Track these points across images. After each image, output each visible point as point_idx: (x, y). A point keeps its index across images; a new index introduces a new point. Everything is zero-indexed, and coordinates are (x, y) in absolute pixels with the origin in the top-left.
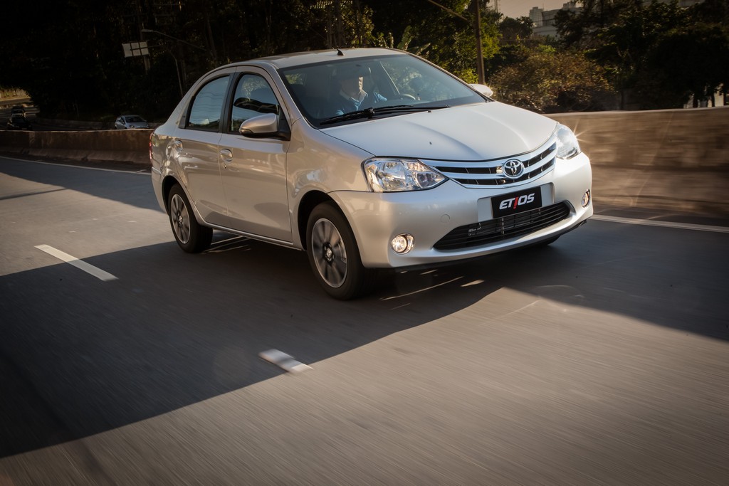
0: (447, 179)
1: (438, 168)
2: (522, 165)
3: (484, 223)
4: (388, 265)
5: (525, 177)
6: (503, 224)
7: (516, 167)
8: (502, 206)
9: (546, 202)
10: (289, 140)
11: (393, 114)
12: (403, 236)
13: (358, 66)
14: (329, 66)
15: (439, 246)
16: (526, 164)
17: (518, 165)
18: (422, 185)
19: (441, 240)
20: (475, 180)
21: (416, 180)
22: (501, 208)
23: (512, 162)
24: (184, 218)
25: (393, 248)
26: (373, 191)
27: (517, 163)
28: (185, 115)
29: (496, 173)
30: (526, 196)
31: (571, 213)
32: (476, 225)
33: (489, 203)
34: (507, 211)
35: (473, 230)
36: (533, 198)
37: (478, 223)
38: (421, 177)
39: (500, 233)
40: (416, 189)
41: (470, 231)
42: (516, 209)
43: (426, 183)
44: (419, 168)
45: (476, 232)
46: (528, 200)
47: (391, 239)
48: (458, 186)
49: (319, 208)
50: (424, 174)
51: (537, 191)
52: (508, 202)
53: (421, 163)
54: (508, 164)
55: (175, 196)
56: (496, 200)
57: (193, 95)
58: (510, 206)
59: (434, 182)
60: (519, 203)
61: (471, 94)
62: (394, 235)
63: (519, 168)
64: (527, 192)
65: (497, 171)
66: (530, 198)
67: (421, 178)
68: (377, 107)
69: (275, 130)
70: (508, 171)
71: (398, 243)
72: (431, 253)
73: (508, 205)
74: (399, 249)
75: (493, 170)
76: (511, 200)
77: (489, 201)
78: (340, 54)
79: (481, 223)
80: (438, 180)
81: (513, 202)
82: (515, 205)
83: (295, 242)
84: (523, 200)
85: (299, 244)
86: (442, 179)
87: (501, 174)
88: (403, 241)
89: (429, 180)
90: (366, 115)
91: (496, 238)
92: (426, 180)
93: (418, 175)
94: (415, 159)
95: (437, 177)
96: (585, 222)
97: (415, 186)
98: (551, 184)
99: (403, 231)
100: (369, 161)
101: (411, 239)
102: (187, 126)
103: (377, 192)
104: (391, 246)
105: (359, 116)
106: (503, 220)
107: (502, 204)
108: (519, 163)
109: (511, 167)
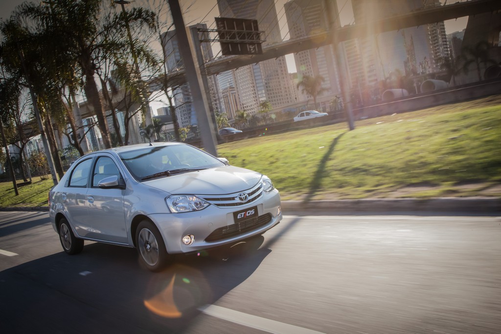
0: (210, 204)
1: (205, 199)
3: (231, 226)
4: (181, 251)
5: (249, 201)
6: (240, 226)
7: (244, 196)
9: (260, 214)
10: (125, 189)
11: (180, 173)
12: (190, 236)
15: (208, 240)
16: (250, 194)
19: (208, 237)
20: (224, 204)
21: (194, 206)
22: (238, 217)
23: (242, 194)
25: (184, 243)
26: (171, 213)
27: (244, 195)
28: (68, 180)
29: (234, 200)
30: (250, 211)
31: (272, 218)
32: (226, 227)
33: (232, 216)
34: (241, 219)
35: (225, 230)
36: (254, 212)
37: (227, 226)
38: (196, 204)
39: (238, 231)
40: (194, 210)
41: (223, 230)
42: (245, 217)
43: (198, 208)
44: (195, 199)
47: (183, 237)
48: (216, 207)
49: (142, 223)
50: (198, 202)
51: (255, 208)
52: (242, 215)
53: (196, 197)
54: (241, 195)
55: (63, 224)
56: (235, 214)
57: (72, 169)
59: (203, 206)
60: (247, 215)
61: (218, 162)
62: (184, 235)
63: (246, 197)
64: (250, 209)
66: (252, 212)
69: (117, 184)
70: (241, 199)
71: (186, 240)
72: (202, 243)
74: (187, 242)
75: (233, 199)
76: (243, 214)
77: (232, 214)
78: (151, 145)
79: (229, 226)
80: (206, 205)
82: (245, 215)
83: (130, 243)
84: (249, 213)
85: (132, 244)
86: (208, 204)
87: (237, 200)
88: (189, 238)
89: (201, 205)
90: (166, 174)
91: (237, 233)
92: (199, 206)
93: (195, 203)
94: (193, 195)
95: (205, 203)
96: (279, 222)
97: (193, 209)
98: (262, 204)
99: (188, 233)
100: (169, 197)
101: (193, 236)
102: (69, 186)
103: (174, 213)
104: (182, 241)
105: (162, 175)
106: (240, 224)
107: (239, 216)
108: (246, 195)
109: (242, 197)
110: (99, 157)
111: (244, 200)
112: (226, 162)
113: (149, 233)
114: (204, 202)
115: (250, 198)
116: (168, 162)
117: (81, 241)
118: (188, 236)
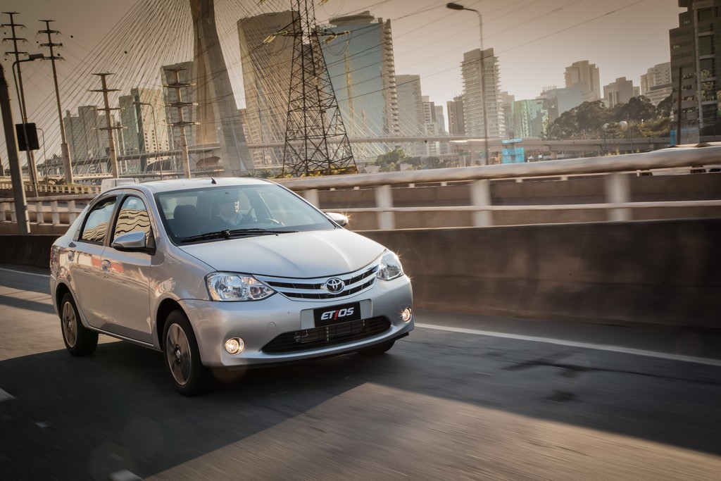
0: (276, 292)
1: (268, 283)
2: (343, 284)
3: (310, 331)
4: (223, 364)
5: (346, 293)
6: (328, 332)
7: (337, 284)
8: (324, 317)
9: (366, 314)
10: (156, 254)
12: (238, 340)
13: (226, 193)
14: (200, 192)
15: (266, 349)
16: (347, 282)
17: (339, 283)
18: (255, 296)
19: (268, 344)
20: (300, 294)
21: (250, 292)
22: (322, 318)
23: (333, 280)
24: (72, 324)
25: (226, 350)
26: (212, 300)
27: (338, 281)
28: (80, 229)
29: (320, 288)
30: (345, 310)
31: (392, 326)
32: (302, 332)
33: (311, 314)
34: (327, 322)
35: (299, 336)
36: (352, 312)
38: (254, 290)
39: (325, 340)
40: (250, 300)
41: (297, 337)
42: (335, 320)
43: (257, 296)
44: (252, 282)
45: (301, 338)
46: (347, 313)
47: (225, 341)
48: (285, 298)
49: (174, 314)
50: (258, 288)
51: (356, 305)
52: (329, 314)
53: (254, 278)
54: (330, 282)
55: (67, 303)
56: (318, 312)
57: (88, 211)
58: (331, 317)
59: (266, 294)
60: (340, 315)
61: (323, 221)
62: (227, 338)
63: (340, 286)
64: (347, 306)
65: (321, 287)
66: (350, 311)
70: (330, 288)
71: (231, 345)
72: (257, 354)
73: (329, 316)
74: (232, 350)
75: (318, 286)
76: (332, 313)
77: (312, 311)
78: (214, 182)
81: (334, 314)
82: (336, 316)
83: (154, 344)
84: (343, 313)
85: (158, 346)
86: (271, 292)
87: (324, 290)
88: (235, 344)
89: (262, 292)
90: (224, 236)
91: (322, 344)
92: (258, 292)
93: (252, 288)
94: (250, 275)
95: (268, 290)
96: (407, 334)
97: (249, 298)
98: (370, 300)
99: (235, 335)
100: (212, 274)
101: (242, 342)
102: (80, 239)
103: (216, 301)
104: (225, 348)
105: (217, 236)
106: (327, 329)
107: (324, 315)
108: (340, 281)
109: (333, 285)
110: (126, 197)
111: (336, 291)
113: (179, 328)
114: (266, 288)
115: (346, 288)
118: (235, 341)
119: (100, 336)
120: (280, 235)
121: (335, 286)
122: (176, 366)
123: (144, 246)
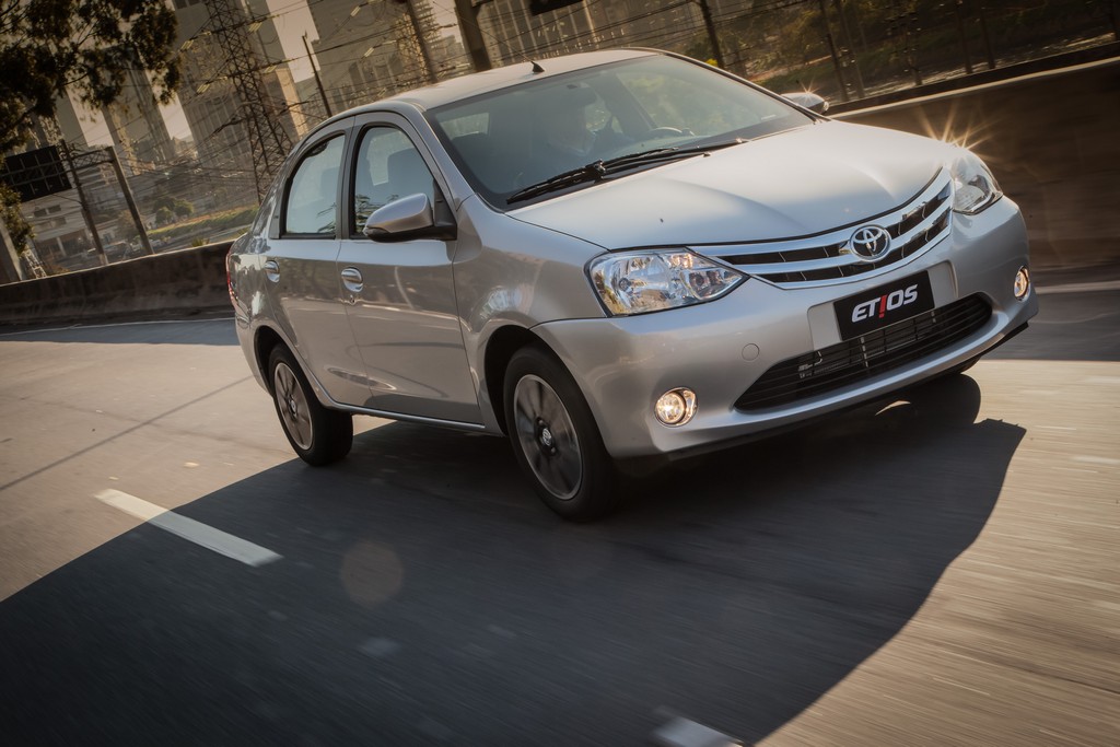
0: (746, 277)
1: (725, 258)
2: (887, 235)
3: (828, 351)
4: (654, 449)
5: (896, 256)
6: (864, 348)
7: (874, 239)
8: (857, 315)
9: (942, 296)
10: (456, 239)
11: (640, 168)
12: (679, 393)
13: (571, 87)
14: (517, 93)
15: (745, 404)
16: (895, 231)
17: (879, 235)
18: (702, 293)
19: (746, 392)
20: (798, 273)
21: (688, 286)
22: (855, 319)
23: (866, 232)
24: (299, 403)
25: (659, 418)
26: (610, 315)
27: (875, 232)
28: (278, 213)
29: (838, 254)
30: (900, 292)
31: (995, 312)
32: (812, 357)
33: (830, 314)
34: (867, 324)
35: (807, 366)
36: (915, 294)
37: (814, 354)
38: (697, 279)
39: (861, 366)
40: (690, 303)
41: (802, 368)
42: (883, 318)
43: (704, 292)
44: (688, 262)
45: (812, 369)
46: (905, 299)
47: (654, 399)
48: (767, 288)
49: (521, 355)
50: (703, 273)
51: (921, 280)
52: (868, 308)
53: (693, 253)
54: (860, 236)
55: (279, 366)
56: (843, 307)
57: (288, 176)
58: (872, 313)
59: (723, 285)
60: (890, 307)
61: (786, 111)
62: (658, 393)
63: (882, 241)
64: (902, 284)
65: (842, 250)
66: (910, 295)
67: (698, 281)
68: (608, 160)
69: (428, 223)
70: (862, 249)
71: (668, 406)
72: (726, 418)
73: (867, 312)
74: (671, 417)
75: (833, 251)
76: (872, 303)
77: (831, 310)
78: (537, 69)
79: (821, 350)
80: (731, 281)
81: (878, 305)
82: (882, 310)
83: (487, 423)
84: (895, 300)
85: (495, 428)
86: (736, 279)
87: (851, 257)
88: (677, 403)
89: (713, 282)
90: (592, 175)
91: (857, 375)
92: (707, 283)
93: (691, 276)
94: (682, 247)
95: (727, 275)
96: (1025, 325)
97: (688, 298)
98: (948, 262)
99: (675, 382)
100: (599, 258)
101: (691, 397)
102: (283, 233)
103: (618, 316)
104: (655, 412)
105: (578, 178)
106: (863, 341)
107: (856, 311)
108: (881, 232)
109: (867, 241)
110: (364, 130)
111: (876, 253)
112: (818, 107)
113: (540, 385)
114: (723, 271)
115: (895, 244)
116: (610, 123)
117: (343, 419)
118: (674, 396)
119: (356, 418)
120: (713, 154)
121: (872, 244)
122: (543, 460)
123: (429, 223)
